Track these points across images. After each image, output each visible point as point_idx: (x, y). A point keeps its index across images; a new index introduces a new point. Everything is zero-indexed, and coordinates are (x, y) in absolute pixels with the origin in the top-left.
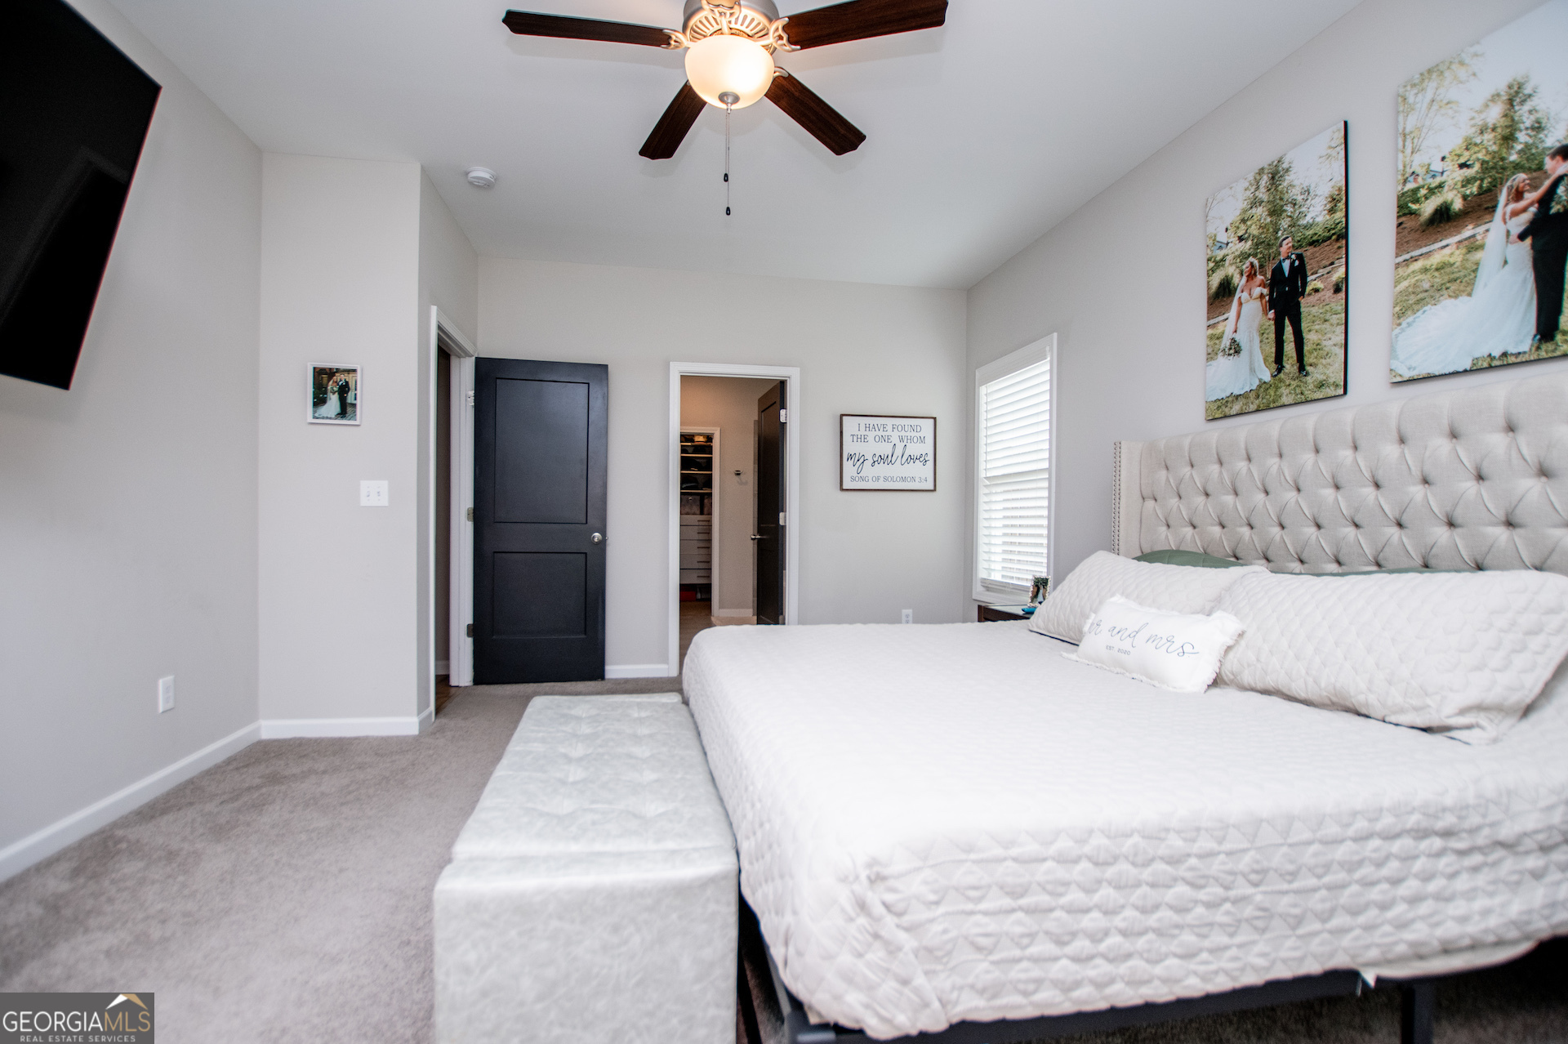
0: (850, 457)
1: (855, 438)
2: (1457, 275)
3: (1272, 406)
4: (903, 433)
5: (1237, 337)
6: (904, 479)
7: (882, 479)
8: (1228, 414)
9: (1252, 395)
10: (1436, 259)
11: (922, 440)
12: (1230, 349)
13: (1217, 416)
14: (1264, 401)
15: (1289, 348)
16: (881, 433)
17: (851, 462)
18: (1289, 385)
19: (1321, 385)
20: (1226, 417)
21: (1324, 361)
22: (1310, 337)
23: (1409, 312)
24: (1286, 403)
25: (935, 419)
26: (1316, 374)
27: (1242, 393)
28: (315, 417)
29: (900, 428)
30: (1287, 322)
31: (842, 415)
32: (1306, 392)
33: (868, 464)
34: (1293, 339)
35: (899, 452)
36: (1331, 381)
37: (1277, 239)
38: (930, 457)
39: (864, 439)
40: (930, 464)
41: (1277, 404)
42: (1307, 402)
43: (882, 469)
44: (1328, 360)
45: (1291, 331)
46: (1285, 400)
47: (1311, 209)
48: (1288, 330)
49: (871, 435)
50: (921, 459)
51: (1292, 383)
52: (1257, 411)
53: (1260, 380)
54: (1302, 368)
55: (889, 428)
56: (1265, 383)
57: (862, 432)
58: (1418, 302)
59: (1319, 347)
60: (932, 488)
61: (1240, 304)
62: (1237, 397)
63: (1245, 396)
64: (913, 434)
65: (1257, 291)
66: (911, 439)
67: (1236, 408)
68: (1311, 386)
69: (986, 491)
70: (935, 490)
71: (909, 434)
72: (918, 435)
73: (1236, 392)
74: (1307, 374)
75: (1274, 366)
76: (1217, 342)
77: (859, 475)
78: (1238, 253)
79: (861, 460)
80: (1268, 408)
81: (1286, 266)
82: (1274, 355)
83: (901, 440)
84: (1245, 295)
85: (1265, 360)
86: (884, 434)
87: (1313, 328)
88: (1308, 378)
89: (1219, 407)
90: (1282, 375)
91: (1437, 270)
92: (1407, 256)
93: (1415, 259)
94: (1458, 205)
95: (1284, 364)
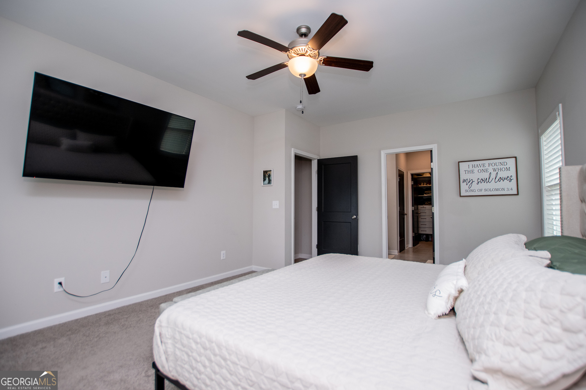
0: (464, 181)
1: (467, 172)
4: (495, 167)
6: (497, 190)
7: (483, 190)
11: (508, 169)
16: (482, 168)
17: (465, 183)
25: (516, 157)
28: (264, 184)
29: (493, 165)
31: (459, 162)
33: (474, 184)
35: (493, 175)
38: (514, 177)
39: (472, 172)
40: (514, 181)
43: (483, 186)
49: (476, 170)
50: (508, 179)
55: (487, 165)
57: (471, 168)
60: (516, 193)
64: (502, 167)
66: (501, 170)
69: (548, 194)
70: (518, 194)
71: (499, 167)
72: (505, 167)
77: (470, 189)
79: (471, 182)
83: (494, 170)
86: (483, 168)
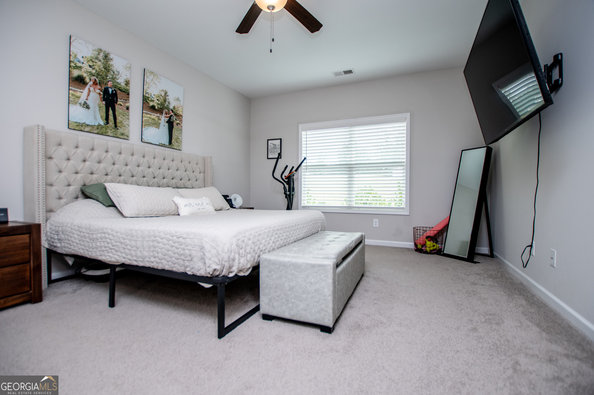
2: (157, 123)
3: (104, 134)
5: (88, 102)
8: (83, 130)
9: (95, 128)
10: (153, 117)
12: (84, 105)
13: (76, 129)
14: (101, 131)
15: (111, 117)
18: (111, 130)
19: (123, 134)
20: (81, 131)
21: (124, 128)
22: (119, 119)
23: (147, 126)
24: (110, 135)
26: (121, 130)
27: (91, 124)
30: (110, 109)
32: (117, 135)
34: (113, 115)
36: (126, 134)
37: (106, 78)
41: (106, 134)
42: (117, 137)
44: (125, 128)
45: (112, 113)
46: (109, 134)
47: (119, 79)
48: (111, 112)
51: (112, 129)
52: (97, 134)
53: (99, 123)
54: (116, 126)
56: (101, 125)
58: (149, 124)
59: (122, 122)
61: (89, 91)
62: (88, 125)
63: (92, 126)
65: (98, 91)
67: (87, 129)
68: (119, 133)
73: (87, 123)
74: (118, 129)
75: (105, 121)
76: (77, 99)
78: (89, 71)
80: (102, 134)
81: (110, 90)
82: (105, 117)
84: (92, 89)
85: (101, 117)
87: (120, 116)
88: (118, 130)
89: (77, 126)
90: (108, 125)
91: (153, 119)
92: (147, 112)
93: (148, 114)
94: (156, 108)
95: (109, 122)
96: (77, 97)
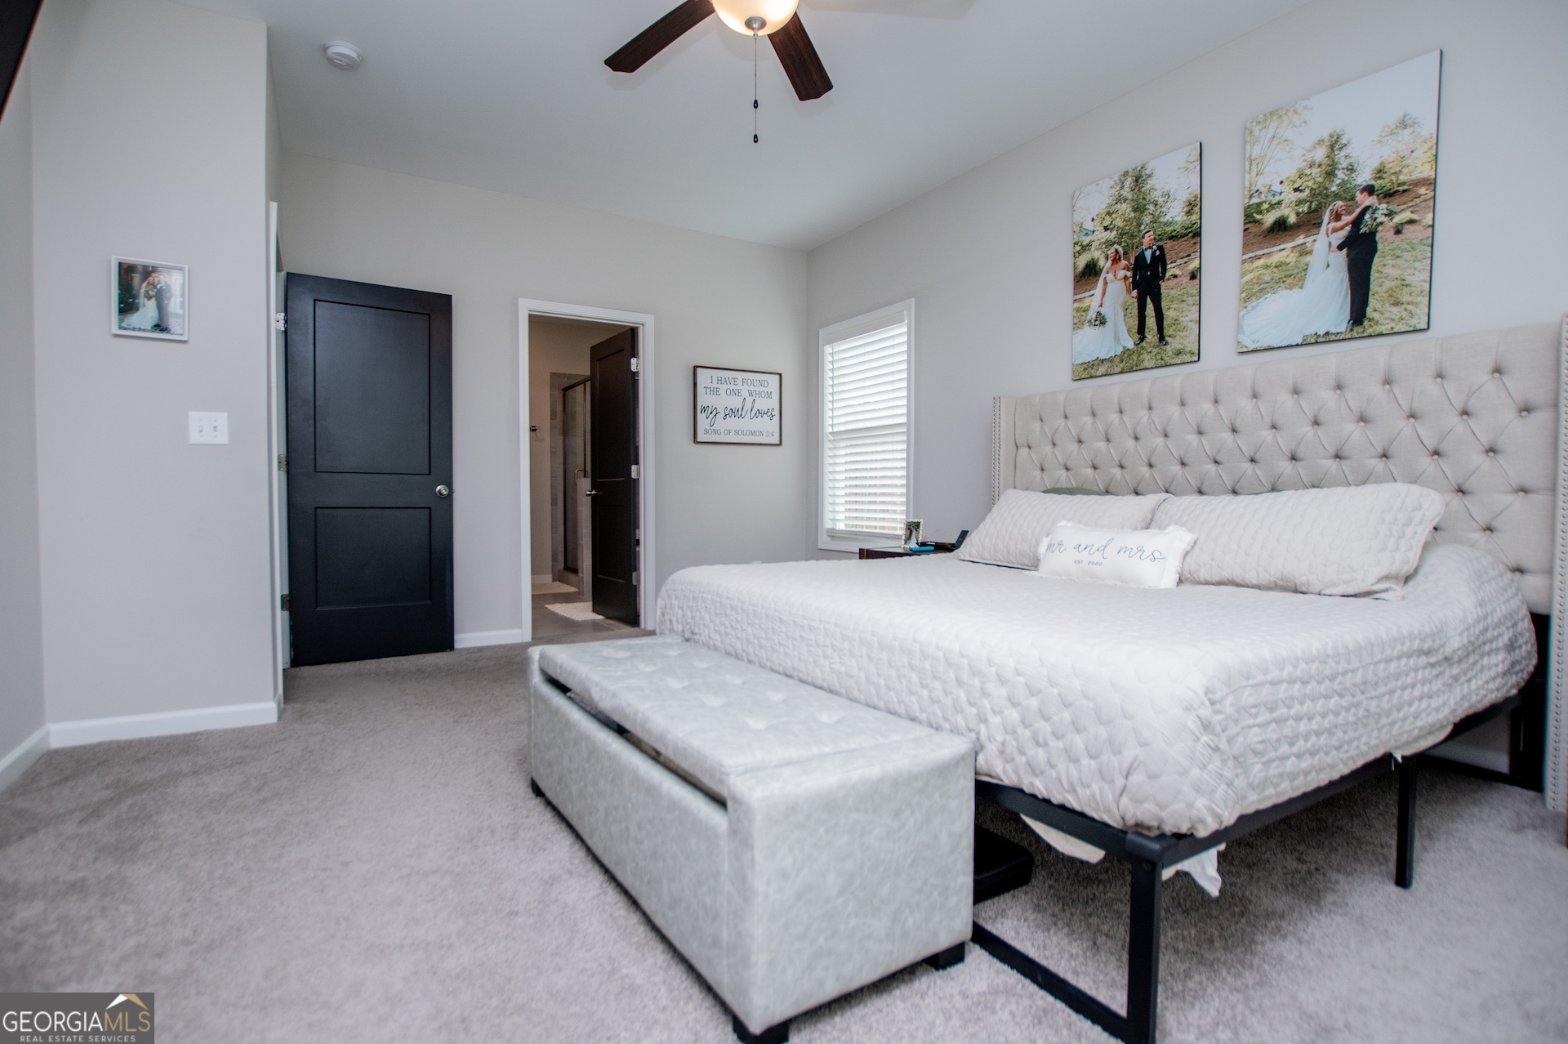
0: (704, 409)
1: (708, 390)
2: (1292, 272)
3: (1135, 369)
4: (752, 388)
5: (1102, 311)
6: (753, 433)
7: (733, 432)
8: (1094, 375)
9: (1117, 360)
10: (1275, 259)
11: (769, 395)
12: (1096, 320)
13: (1083, 376)
14: (1128, 364)
15: (1151, 321)
16: (732, 387)
17: (704, 415)
18: (1151, 352)
19: (1179, 353)
20: (1092, 377)
21: (1181, 333)
22: (1169, 314)
23: (1254, 298)
24: (1148, 367)
25: (780, 375)
26: (1174, 344)
27: (1107, 357)
28: (121, 328)
29: (749, 383)
30: (1148, 300)
31: (695, 367)
32: (1166, 358)
33: (720, 416)
34: (1154, 315)
35: (748, 406)
36: (1188, 349)
37: (1140, 231)
38: (777, 412)
39: (716, 391)
40: (777, 418)
41: (1138, 368)
42: (1166, 366)
43: (732, 423)
44: (1185, 333)
45: (1153, 308)
46: (1146, 364)
47: (1171, 209)
48: (1150, 307)
49: (723, 388)
50: (768, 414)
51: (1153, 350)
52: (1121, 373)
53: (1124, 347)
54: (1162, 338)
55: (740, 382)
56: (1128, 349)
57: (715, 385)
58: (1261, 290)
59: (1177, 322)
60: (778, 442)
61: (1106, 283)
62: (1103, 361)
63: (1111, 360)
64: (761, 389)
65: (1121, 273)
66: (759, 394)
67: (1102, 370)
68: (1170, 354)
69: (831, 446)
70: (780, 444)
71: (757, 389)
72: (766, 390)
73: (1102, 357)
74: (1166, 344)
75: (1137, 336)
76: (1084, 314)
77: (712, 428)
78: (1104, 240)
79: (714, 413)
80: (1131, 370)
81: (1148, 254)
82: (1137, 327)
83: (751, 394)
84: (1110, 276)
85: (1129, 331)
86: (735, 387)
88: (1168, 347)
89: (1085, 369)
90: (1144, 344)
91: (1276, 267)
92: (1252, 255)
93: (1259, 258)
94: (1292, 219)
95: (1146, 335)
96: (1084, 311)
